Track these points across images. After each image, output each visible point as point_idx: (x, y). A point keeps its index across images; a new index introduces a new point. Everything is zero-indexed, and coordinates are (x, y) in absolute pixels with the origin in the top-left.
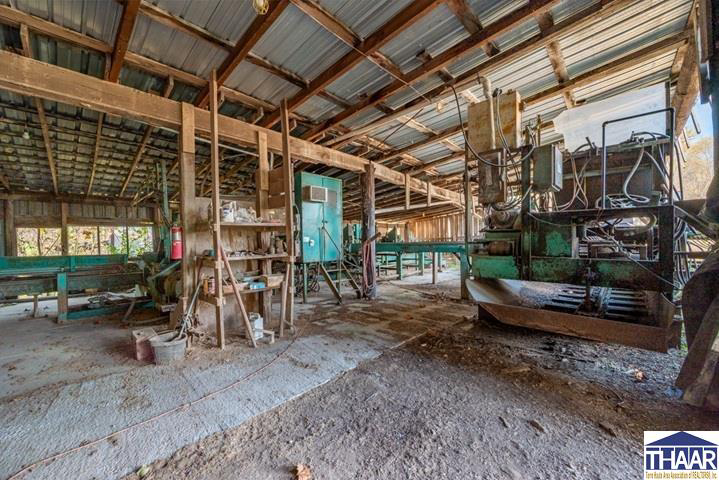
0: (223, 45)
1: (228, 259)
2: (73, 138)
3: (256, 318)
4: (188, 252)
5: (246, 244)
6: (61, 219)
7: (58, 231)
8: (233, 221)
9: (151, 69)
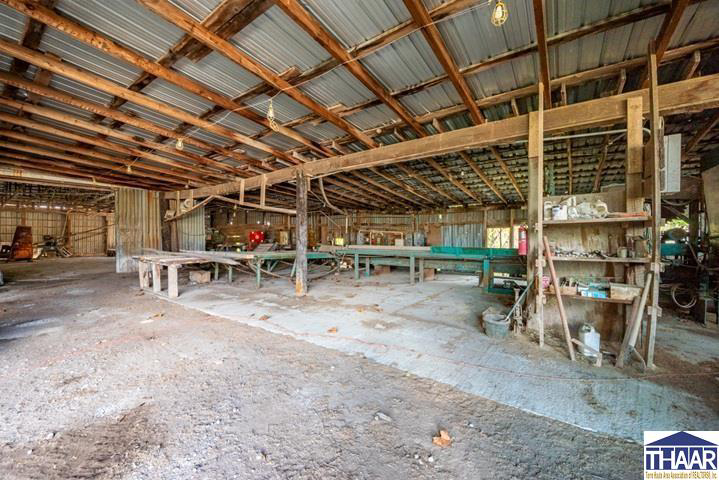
0: (529, 51)
1: (552, 258)
2: (491, 165)
3: (589, 331)
4: (531, 249)
5: (606, 244)
6: (509, 221)
7: (508, 229)
8: (566, 218)
9: (498, 102)
